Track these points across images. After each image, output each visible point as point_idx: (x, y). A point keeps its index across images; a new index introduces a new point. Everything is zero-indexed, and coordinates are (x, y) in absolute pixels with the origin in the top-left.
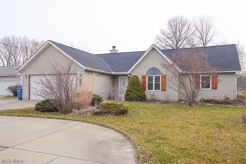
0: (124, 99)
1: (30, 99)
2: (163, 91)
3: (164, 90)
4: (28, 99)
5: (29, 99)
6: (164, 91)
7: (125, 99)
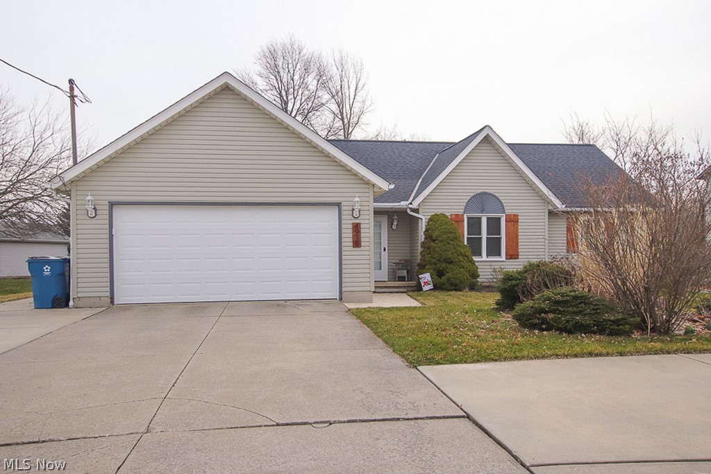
0: (431, 287)
1: (115, 303)
2: (511, 259)
3: (513, 257)
4: (109, 300)
5: (112, 302)
6: (515, 259)
7: (434, 285)
